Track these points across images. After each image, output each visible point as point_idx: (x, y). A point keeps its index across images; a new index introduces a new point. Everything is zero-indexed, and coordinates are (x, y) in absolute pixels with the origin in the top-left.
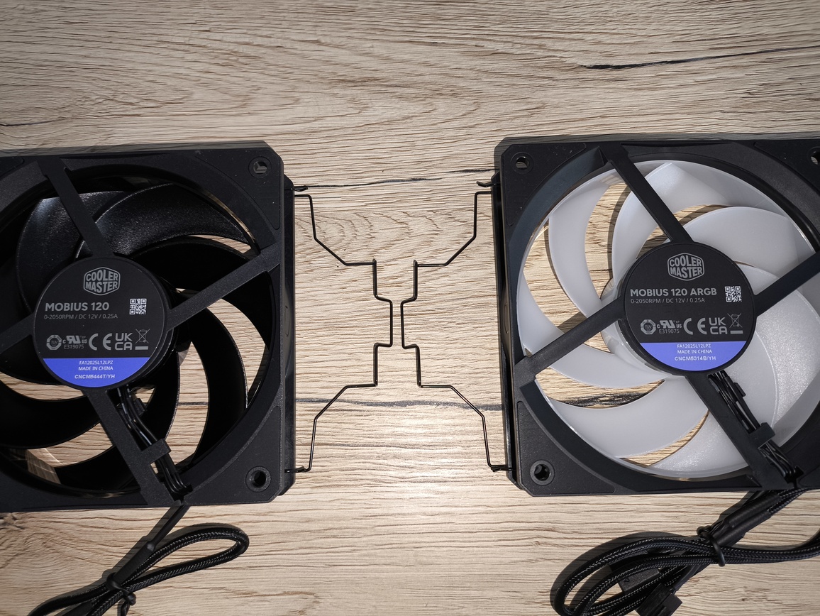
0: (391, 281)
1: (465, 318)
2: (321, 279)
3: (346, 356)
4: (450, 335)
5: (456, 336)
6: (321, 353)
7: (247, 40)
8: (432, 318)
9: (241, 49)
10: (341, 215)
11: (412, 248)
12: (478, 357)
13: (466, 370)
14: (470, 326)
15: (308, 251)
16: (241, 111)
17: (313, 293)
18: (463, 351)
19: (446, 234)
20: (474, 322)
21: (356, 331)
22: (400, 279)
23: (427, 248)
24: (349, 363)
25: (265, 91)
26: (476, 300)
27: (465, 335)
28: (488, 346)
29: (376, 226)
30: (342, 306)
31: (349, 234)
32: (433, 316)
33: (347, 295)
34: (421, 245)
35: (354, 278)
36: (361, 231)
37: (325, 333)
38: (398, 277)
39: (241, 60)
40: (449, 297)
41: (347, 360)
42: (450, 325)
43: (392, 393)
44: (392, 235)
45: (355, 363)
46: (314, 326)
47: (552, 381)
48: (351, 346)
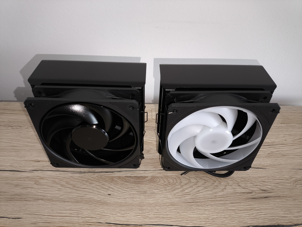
0: (187, 193)
1: (208, 204)
2: (169, 192)
3: (177, 213)
4: (205, 208)
5: (206, 208)
6: (170, 212)
7: (149, 139)
8: (199, 204)
9: (147, 141)
10: (173, 177)
11: (192, 185)
12: (213, 214)
13: (211, 218)
14: (210, 206)
15: (165, 185)
16: (147, 153)
17: (167, 196)
18: (209, 213)
19: (200, 182)
20: (211, 205)
21: (179, 206)
22: (190, 193)
23: (196, 186)
24: (178, 215)
25: (153, 149)
26: (211, 199)
27: (209, 208)
28: (216, 211)
29: (182, 180)
30: (175, 200)
31: (175, 181)
32: (200, 203)
33: (176, 197)
34: (194, 185)
35: (177, 192)
36: (178, 181)
37: (171, 207)
38: (189, 193)
39: (147, 143)
40: (203, 198)
41: (177, 214)
42: (204, 205)
43: (191, 223)
44: (186, 182)
45: (179, 215)
46: (167, 204)
47: (235, 221)
48: (178, 210)
